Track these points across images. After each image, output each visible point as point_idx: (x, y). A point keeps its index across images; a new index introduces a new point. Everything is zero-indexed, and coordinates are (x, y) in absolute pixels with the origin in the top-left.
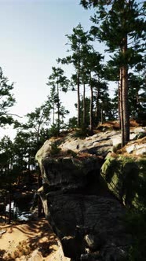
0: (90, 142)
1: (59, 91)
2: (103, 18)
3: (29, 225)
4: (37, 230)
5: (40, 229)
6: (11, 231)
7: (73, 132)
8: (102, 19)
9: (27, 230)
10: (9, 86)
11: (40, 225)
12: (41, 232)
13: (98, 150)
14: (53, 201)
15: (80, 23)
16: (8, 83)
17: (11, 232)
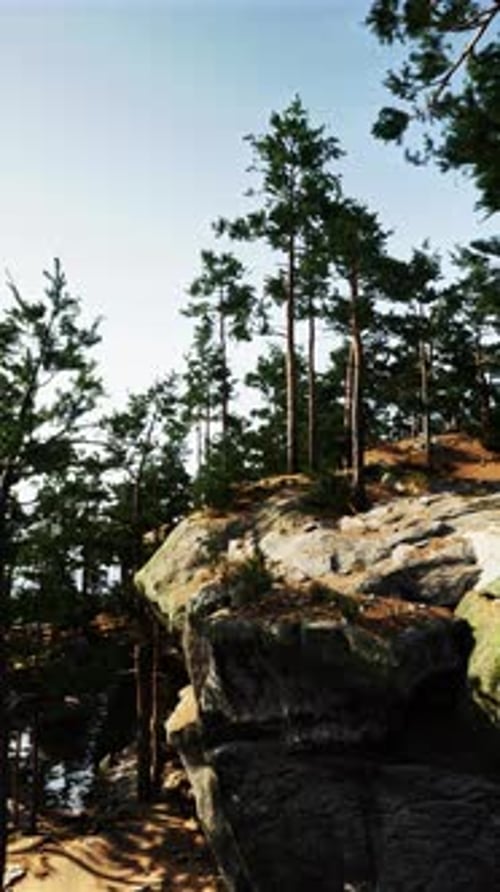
0: (378, 544)
1: (227, 338)
2: (432, 82)
3: (110, 840)
4: (145, 862)
5: (156, 854)
6: (42, 870)
7: (287, 492)
8: (428, 84)
9: (105, 861)
10: (85, 333)
11: (150, 836)
12: (161, 870)
13: (423, 581)
14: (241, 782)
15: (297, 96)
16: (81, 323)
17: (43, 876)
